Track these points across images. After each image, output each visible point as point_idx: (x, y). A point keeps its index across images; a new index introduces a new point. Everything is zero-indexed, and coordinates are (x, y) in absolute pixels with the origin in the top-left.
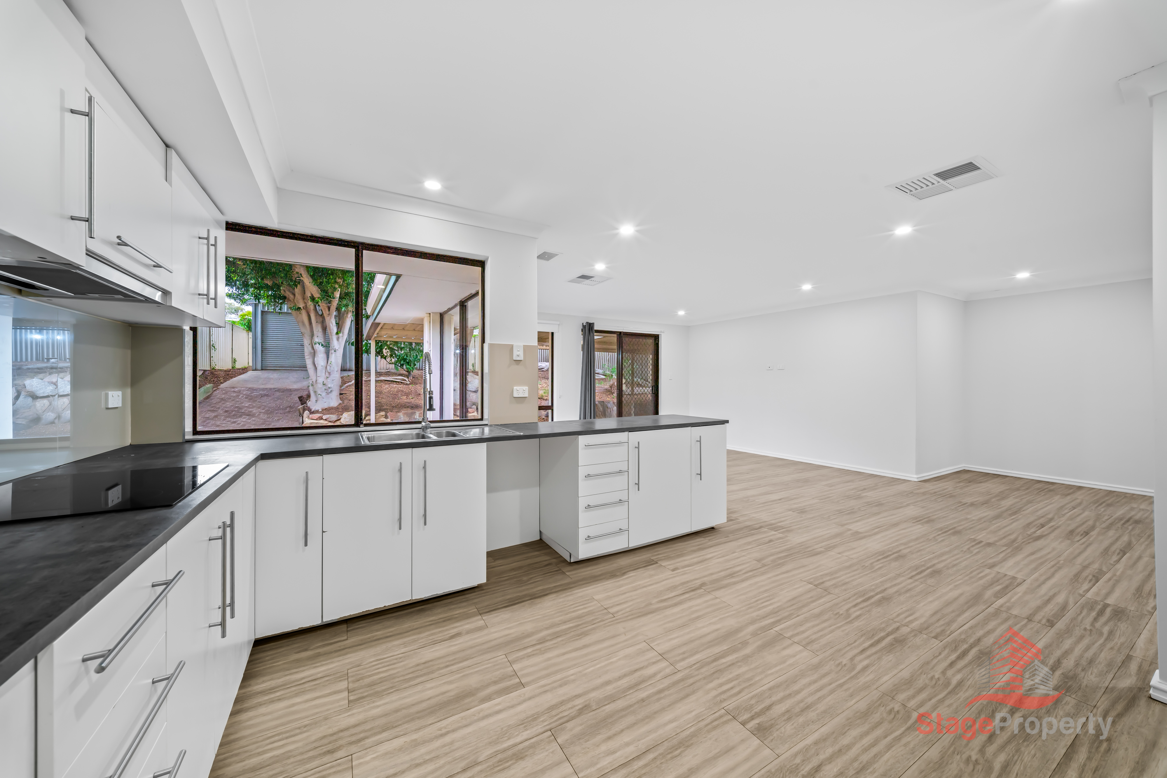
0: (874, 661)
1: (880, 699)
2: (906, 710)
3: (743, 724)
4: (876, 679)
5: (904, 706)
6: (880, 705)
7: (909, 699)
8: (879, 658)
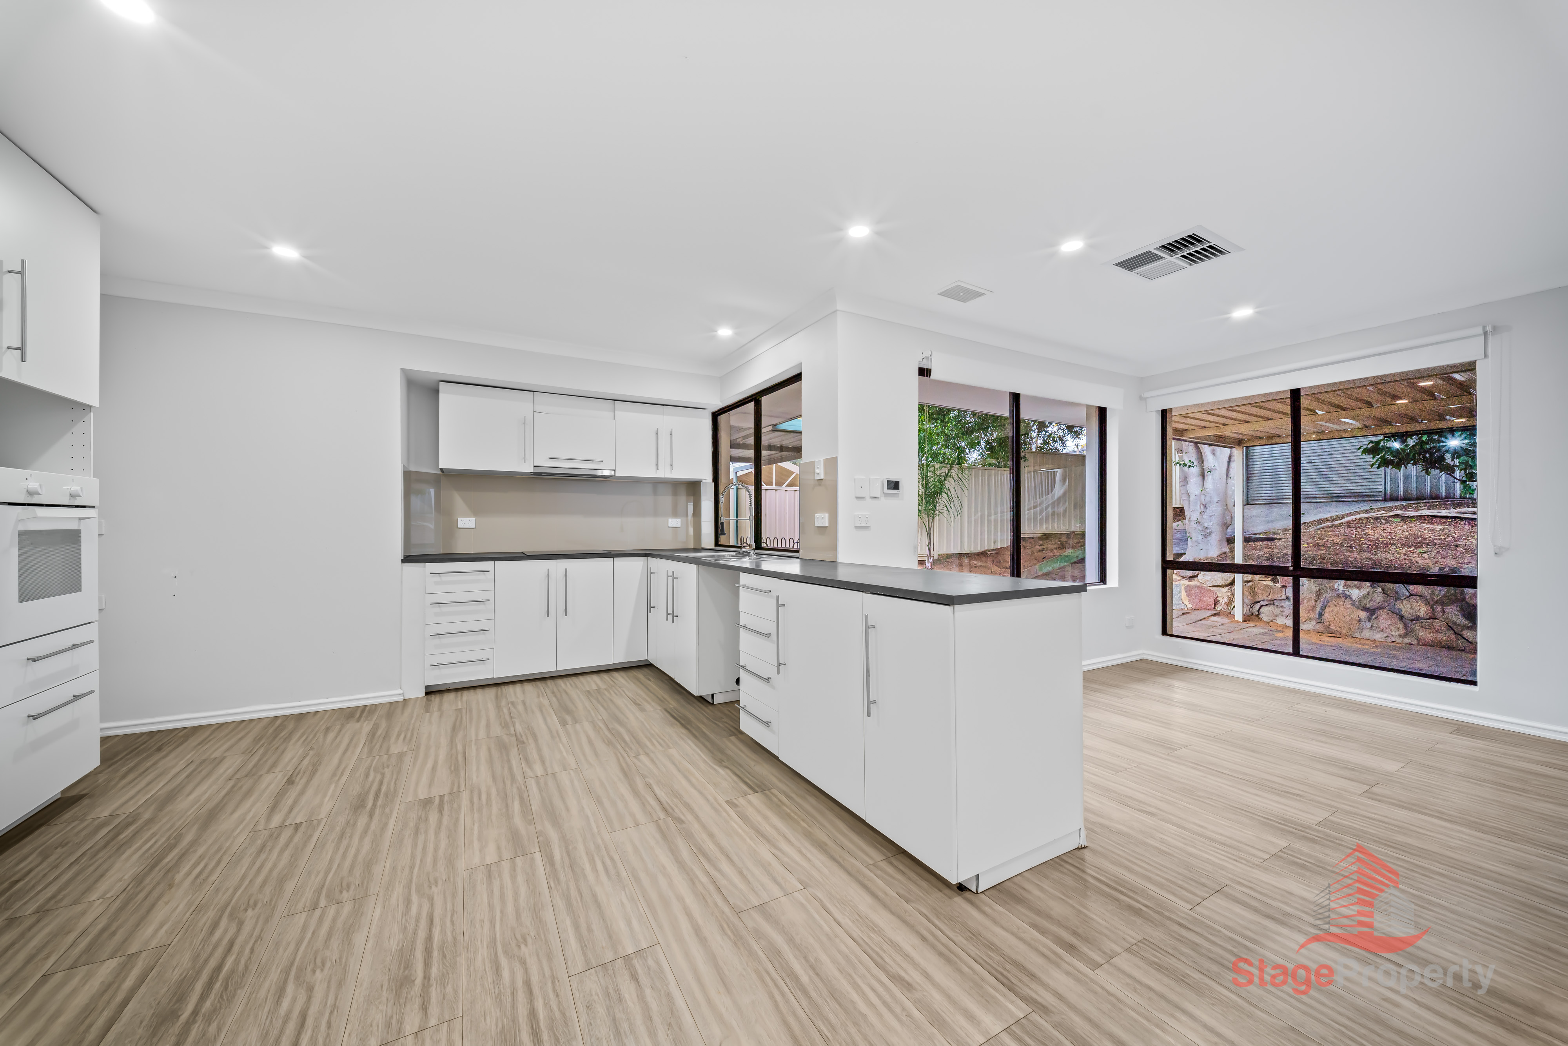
0: (406, 920)
1: (367, 888)
2: (334, 900)
3: (442, 797)
4: (387, 902)
5: (339, 902)
6: (362, 883)
7: (338, 913)
8: (404, 929)
